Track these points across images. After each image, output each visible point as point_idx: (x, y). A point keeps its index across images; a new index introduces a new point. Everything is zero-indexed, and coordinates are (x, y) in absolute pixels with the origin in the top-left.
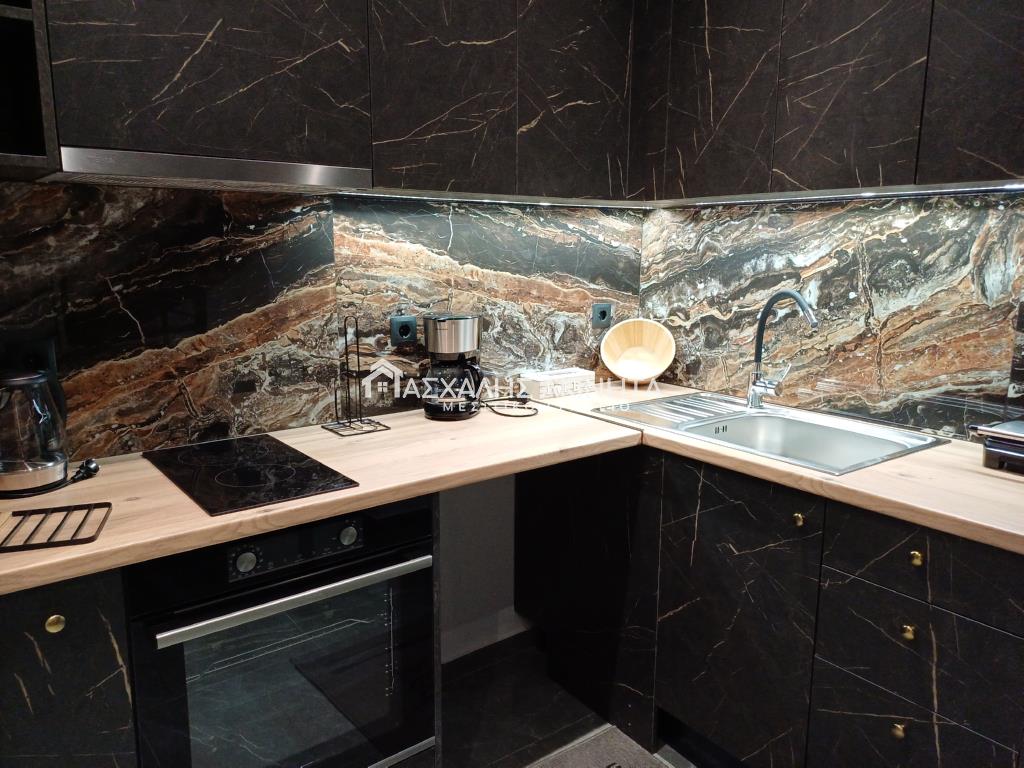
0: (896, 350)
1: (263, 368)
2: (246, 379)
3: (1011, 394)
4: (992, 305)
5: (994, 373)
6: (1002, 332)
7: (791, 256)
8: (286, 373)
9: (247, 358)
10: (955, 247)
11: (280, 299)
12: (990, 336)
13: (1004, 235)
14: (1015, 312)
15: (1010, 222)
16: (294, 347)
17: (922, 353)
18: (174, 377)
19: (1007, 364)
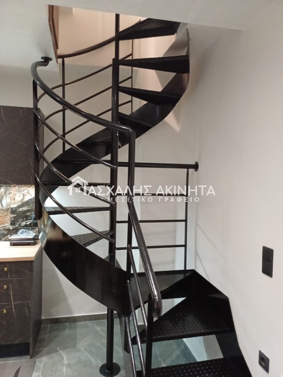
3: (11, 228)
4: (5, 209)
5: (7, 224)
6: (7, 215)
12: (4, 216)
13: (5, 193)
14: (10, 210)
15: (6, 190)
19: (9, 222)
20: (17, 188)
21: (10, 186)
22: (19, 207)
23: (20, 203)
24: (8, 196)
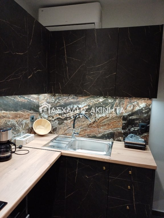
0: (101, 124)
3: (122, 132)
4: (118, 116)
5: (119, 128)
6: (120, 121)
7: (78, 105)
10: (111, 105)
13: (119, 103)
15: (120, 101)
17: (106, 125)
20: (128, 100)
21: (123, 98)
22: (130, 115)
23: (130, 113)
24: (121, 106)
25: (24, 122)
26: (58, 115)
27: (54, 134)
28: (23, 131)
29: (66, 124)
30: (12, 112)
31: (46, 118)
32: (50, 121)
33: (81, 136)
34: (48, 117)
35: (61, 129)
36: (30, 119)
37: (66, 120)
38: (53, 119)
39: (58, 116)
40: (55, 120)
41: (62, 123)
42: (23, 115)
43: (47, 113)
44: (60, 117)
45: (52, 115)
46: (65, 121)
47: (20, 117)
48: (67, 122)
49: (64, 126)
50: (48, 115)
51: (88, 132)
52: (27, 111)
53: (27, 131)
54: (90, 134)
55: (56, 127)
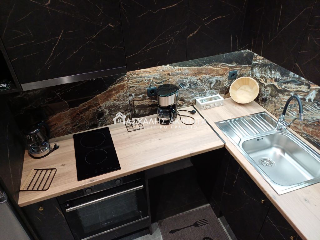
1: (106, 109)
2: (101, 112)
8: (113, 109)
9: (100, 107)
11: (109, 89)
16: (115, 102)
18: (80, 114)
25: (214, 80)
26: (273, 79)
27: (262, 106)
28: (211, 91)
29: (280, 101)
30: (193, 67)
31: (258, 77)
32: (261, 84)
33: (295, 130)
34: (260, 78)
35: (272, 104)
36: (228, 75)
37: (283, 94)
38: (266, 84)
39: (274, 81)
40: (268, 86)
41: (276, 95)
42: (214, 70)
43: (260, 70)
44: (276, 84)
45: (265, 76)
46: (280, 95)
47: (206, 74)
48: (283, 98)
49: (278, 101)
50: (261, 73)
51: (309, 130)
52: (223, 65)
53: (219, 90)
54: (312, 137)
55: (266, 97)
